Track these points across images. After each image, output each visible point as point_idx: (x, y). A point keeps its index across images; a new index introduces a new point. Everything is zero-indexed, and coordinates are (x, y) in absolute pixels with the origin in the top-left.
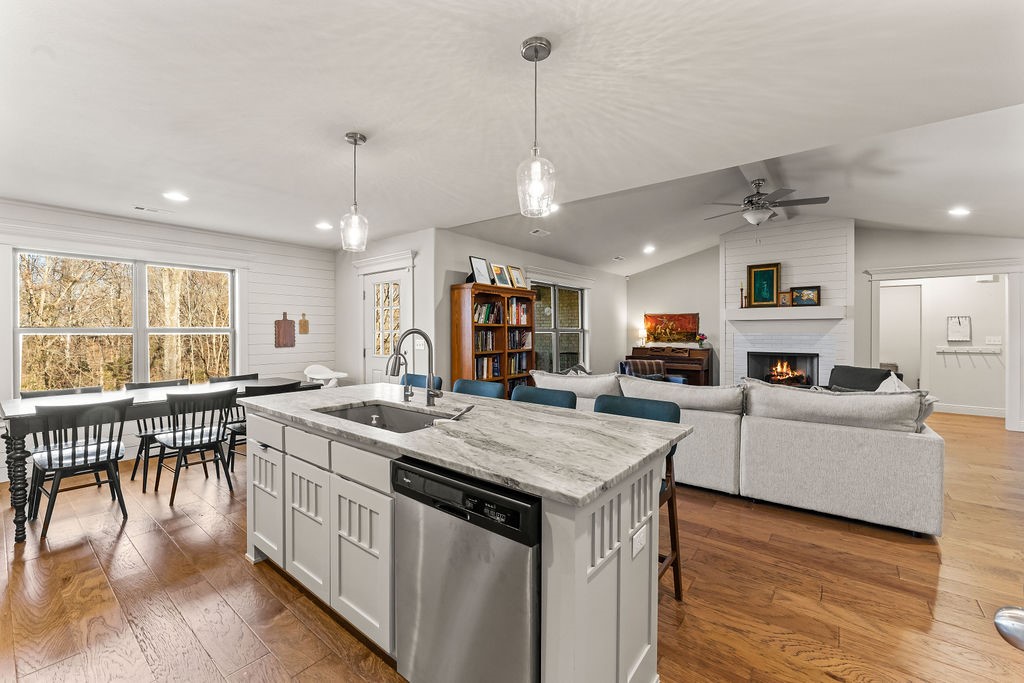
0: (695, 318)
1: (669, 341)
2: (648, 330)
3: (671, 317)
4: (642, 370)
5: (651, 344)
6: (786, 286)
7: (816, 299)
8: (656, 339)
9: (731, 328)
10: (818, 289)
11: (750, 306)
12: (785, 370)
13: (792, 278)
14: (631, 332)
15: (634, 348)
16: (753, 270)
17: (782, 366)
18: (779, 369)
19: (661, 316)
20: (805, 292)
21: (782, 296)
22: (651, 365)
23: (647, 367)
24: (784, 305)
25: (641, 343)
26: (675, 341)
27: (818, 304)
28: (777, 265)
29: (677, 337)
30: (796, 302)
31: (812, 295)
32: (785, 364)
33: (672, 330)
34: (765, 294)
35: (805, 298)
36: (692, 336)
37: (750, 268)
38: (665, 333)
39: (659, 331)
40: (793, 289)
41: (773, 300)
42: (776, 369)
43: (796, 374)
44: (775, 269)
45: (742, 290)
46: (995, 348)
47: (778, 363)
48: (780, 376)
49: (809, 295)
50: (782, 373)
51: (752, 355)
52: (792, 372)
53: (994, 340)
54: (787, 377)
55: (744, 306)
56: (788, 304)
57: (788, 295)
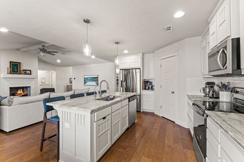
6: (22, 69)
7: (30, 73)
9: (3, 80)
10: (30, 71)
11: (11, 73)
12: (21, 92)
13: (23, 67)
16: (12, 63)
17: (20, 91)
18: (19, 92)
21: (21, 71)
24: (22, 74)
28: (20, 63)
30: (25, 74)
31: (29, 72)
40: (24, 70)
41: (18, 72)
42: (18, 92)
43: (25, 93)
44: (19, 64)
45: (8, 68)
46: (48, 84)
47: (19, 90)
48: (19, 95)
49: (28, 72)
50: (20, 94)
51: (11, 88)
52: (24, 93)
53: (48, 82)
54: (22, 95)
55: (9, 73)
56: (23, 74)
57: (23, 72)
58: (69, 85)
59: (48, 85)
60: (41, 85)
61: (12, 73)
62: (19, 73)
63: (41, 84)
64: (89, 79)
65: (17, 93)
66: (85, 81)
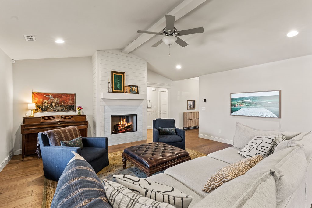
0: (73, 96)
1: (54, 111)
2: (37, 104)
3: (55, 95)
4: (65, 137)
5: (39, 114)
6: (126, 85)
7: (137, 91)
8: (43, 110)
9: (103, 103)
10: (137, 87)
12: (124, 123)
13: (129, 81)
14: (18, 105)
15: (25, 118)
16: (114, 74)
18: (122, 123)
19: (48, 94)
20: (133, 88)
21: (126, 88)
23: (68, 134)
24: (127, 93)
25: (29, 114)
26: (58, 111)
27: (138, 93)
28: (123, 73)
29: (60, 108)
30: (131, 92)
32: (124, 120)
33: (57, 103)
34: (119, 87)
35: (133, 90)
36: (72, 107)
37: (113, 72)
38: (51, 106)
39: (46, 104)
40: (129, 86)
41: (121, 90)
42: (121, 123)
43: (129, 124)
44: (122, 75)
45: (109, 83)
46: (155, 109)
47: (122, 120)
48: (122, 126)
49: (134, 89)
50: (123, 125)
51: (112, 117)
52: (127, 123)
53: (155, 107)
54: (125, 126)
55: (110, 91)
56: (128, 92)
57: (128, 88)
58: (186, 113)
59: (155, 111)
61: (114, 91)
62: (123, 91)
64: (245, 101)
65: (120, 123)
66: (232, 105)
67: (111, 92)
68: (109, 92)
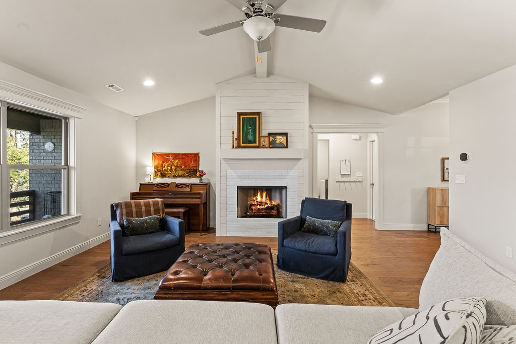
0: (196, 157)
1: (174, 177)
2: (156, 167)
3: (176, 156)
4: (137, 212)
5: (159, 180)
6: (265, 133)
7: (285, 143)
8: (163, 176)
9: (224, 165)
10: (286, 135)
11: (239, 147)
12: (264, 199)
13: (268, 126)
14: (140, 168)
15: (141, 185)
16: (242, 117)
17: (262, 197)
18: (259, 198)
19: (168, 155)
20: (278, 137)
21: (262, 139)
22: (147, 205)
23: (143, 209)
24: (264, 147)
25: (147, 180)
26: (179, 176)
27: (287, 147)
28: (259, 114)
29: (181, 173)
30: (273, 145)
31: (283, 139)
32: (264, 194)
33: (177, 167)
34: (250, 137)
35: (278, 142)
36: (194, 172)
37: (240, 114)
38: (171, 170)
39: (166, 168)
40: (270, 134)
41: (255, 142)
42: (257, 199)
43: (274, 203)
44: (257, 117)
45: (233, 132)
46: (360, 179)
47: (259, 194)
48: (260, 205)
49: (280, 139)
50: (261, 203)
52: (270, 201)
53: (360, 173)
54: (266, 206)
55: (235, 146)
56: (267, 146)
57: (266, 139)
59: (360, 182)
60: (339, 182)
61: (242, 145)
62: (257, 144)
63: (339, 178)
65: (254, 199)
67: (236, 148)
68: (233, 148)
